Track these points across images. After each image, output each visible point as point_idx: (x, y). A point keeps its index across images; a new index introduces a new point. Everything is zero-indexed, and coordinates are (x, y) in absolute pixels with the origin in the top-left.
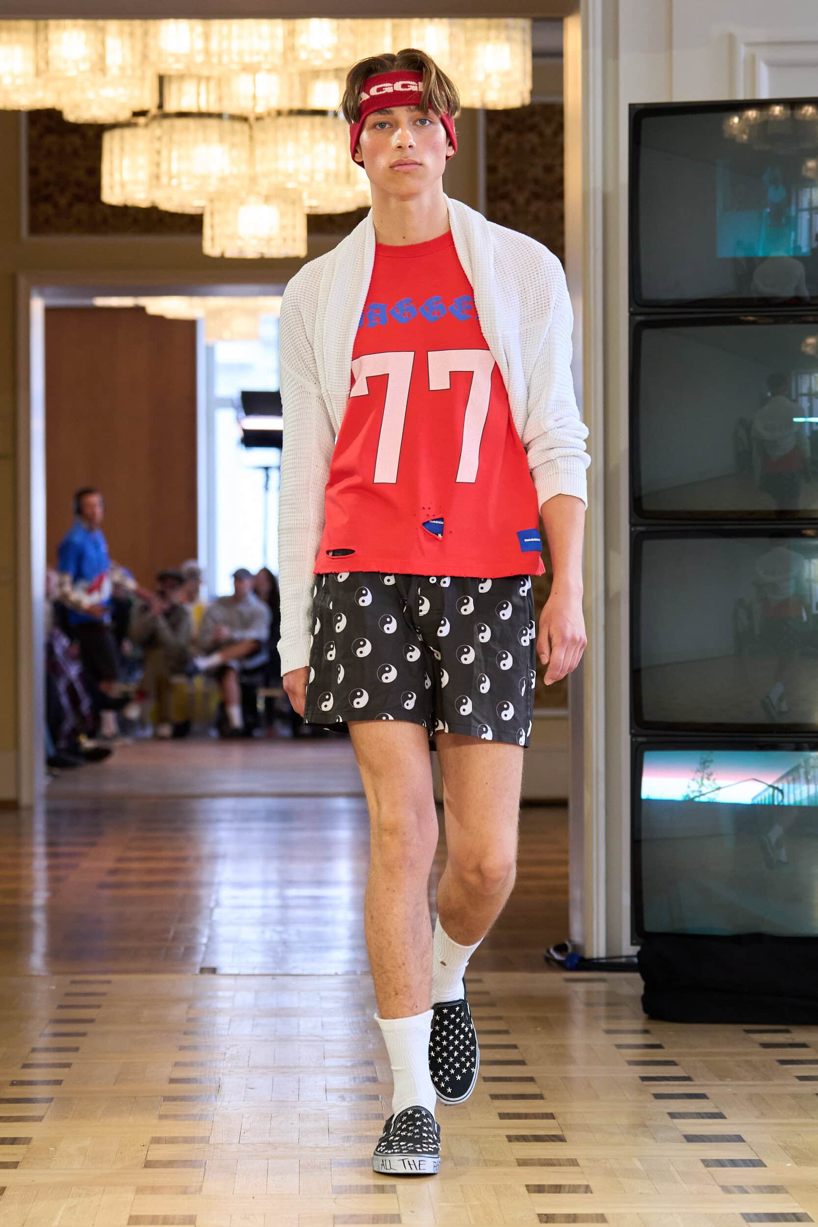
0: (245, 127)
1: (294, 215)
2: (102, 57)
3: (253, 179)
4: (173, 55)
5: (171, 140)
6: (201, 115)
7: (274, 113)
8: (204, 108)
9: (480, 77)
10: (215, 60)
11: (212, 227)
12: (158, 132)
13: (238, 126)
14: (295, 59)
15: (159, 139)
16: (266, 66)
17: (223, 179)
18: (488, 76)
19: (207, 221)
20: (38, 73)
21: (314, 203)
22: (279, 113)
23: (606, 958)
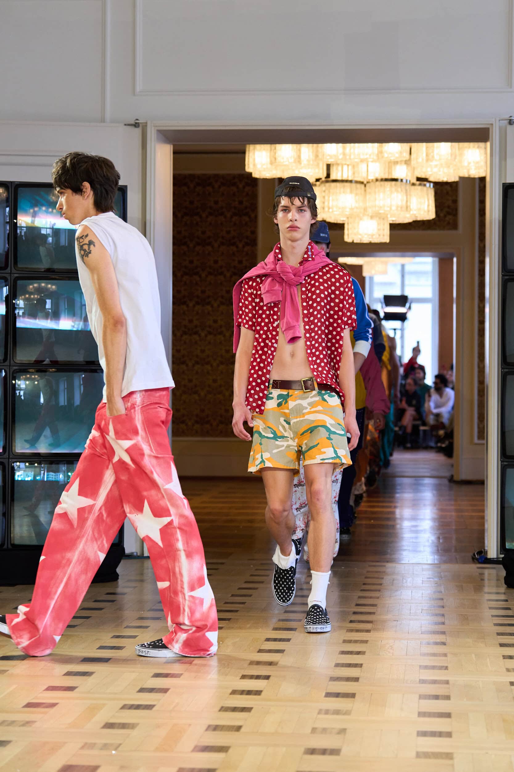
0: (363, 186)
1: (384, 225)
2: (299, 157)
3: (365, 209)
4: (329, 155)
5: (329, 192)
6: (342, 181)
7: (375, 180)
8: (345, 178)
9: (466, 164)
10: (348, 157)
11: (348, 229)
12: (324, 188)
13: (359, 186)
14: (383, 157)
15: (324, 191)
16: (371, 160)
17: (352, 209)
18: (469, 163)
19: (346, 226)
20: (271, 163)
21: (394, 219)
22: (377, 180)
23: (497, 558)
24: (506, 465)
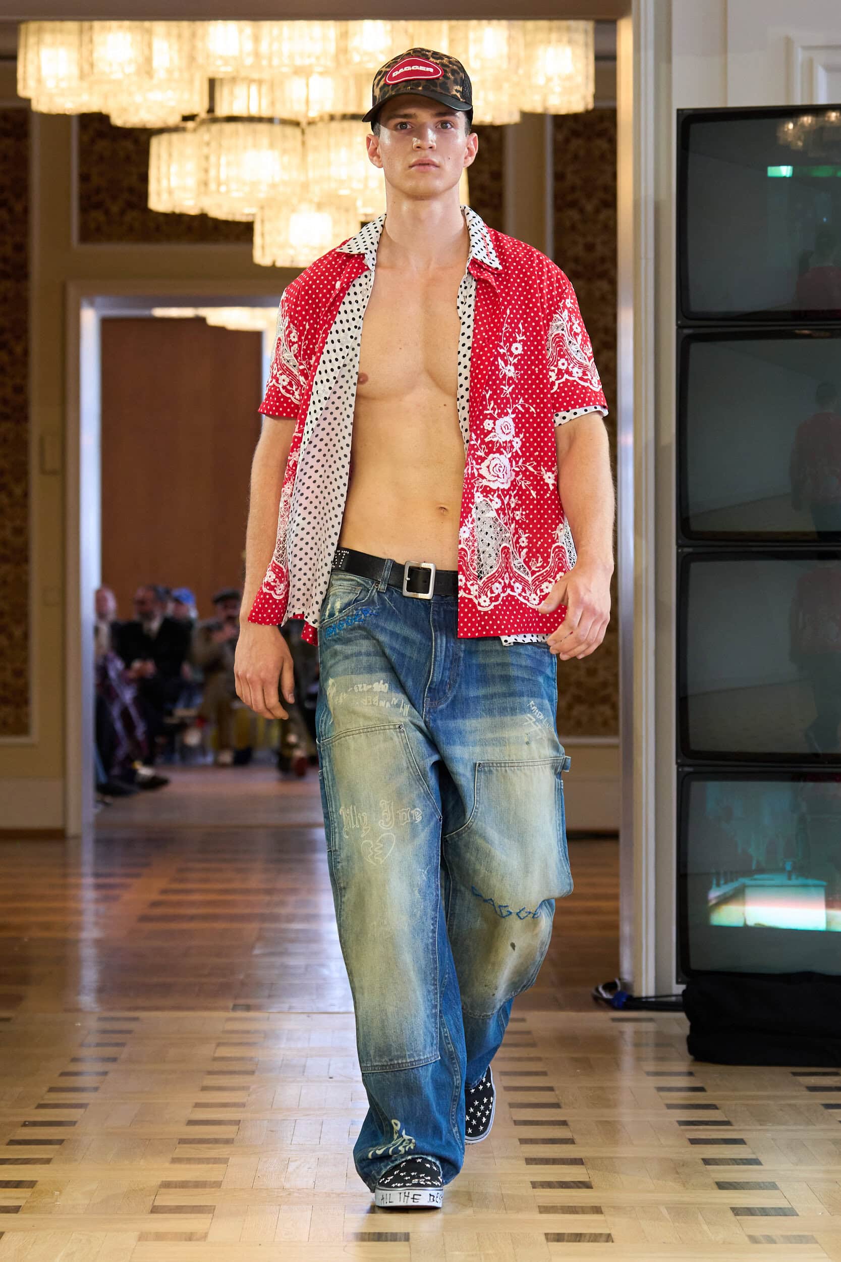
0: (297, 132)
1: (348, 223)
2: (149, 60)
3: (305, 186)
4: (221, 57)
5: (220, 146)
6: (251, 119)
7: (327, 118)
8: (254, 112)
9: (540, 81)
10: (265, 63)
11: (263, 235)
12: (206, 137)
13: (290, 131)
14: (348, 62)
15: (208, 144)
16: (319, 69)
17: (273, 186)
18: (549, 80)
19: (258, 228)
20: (82, 76)
21: (369, 211)
22: (332, 118)
23: (656, 997)
24: (690, 773)
